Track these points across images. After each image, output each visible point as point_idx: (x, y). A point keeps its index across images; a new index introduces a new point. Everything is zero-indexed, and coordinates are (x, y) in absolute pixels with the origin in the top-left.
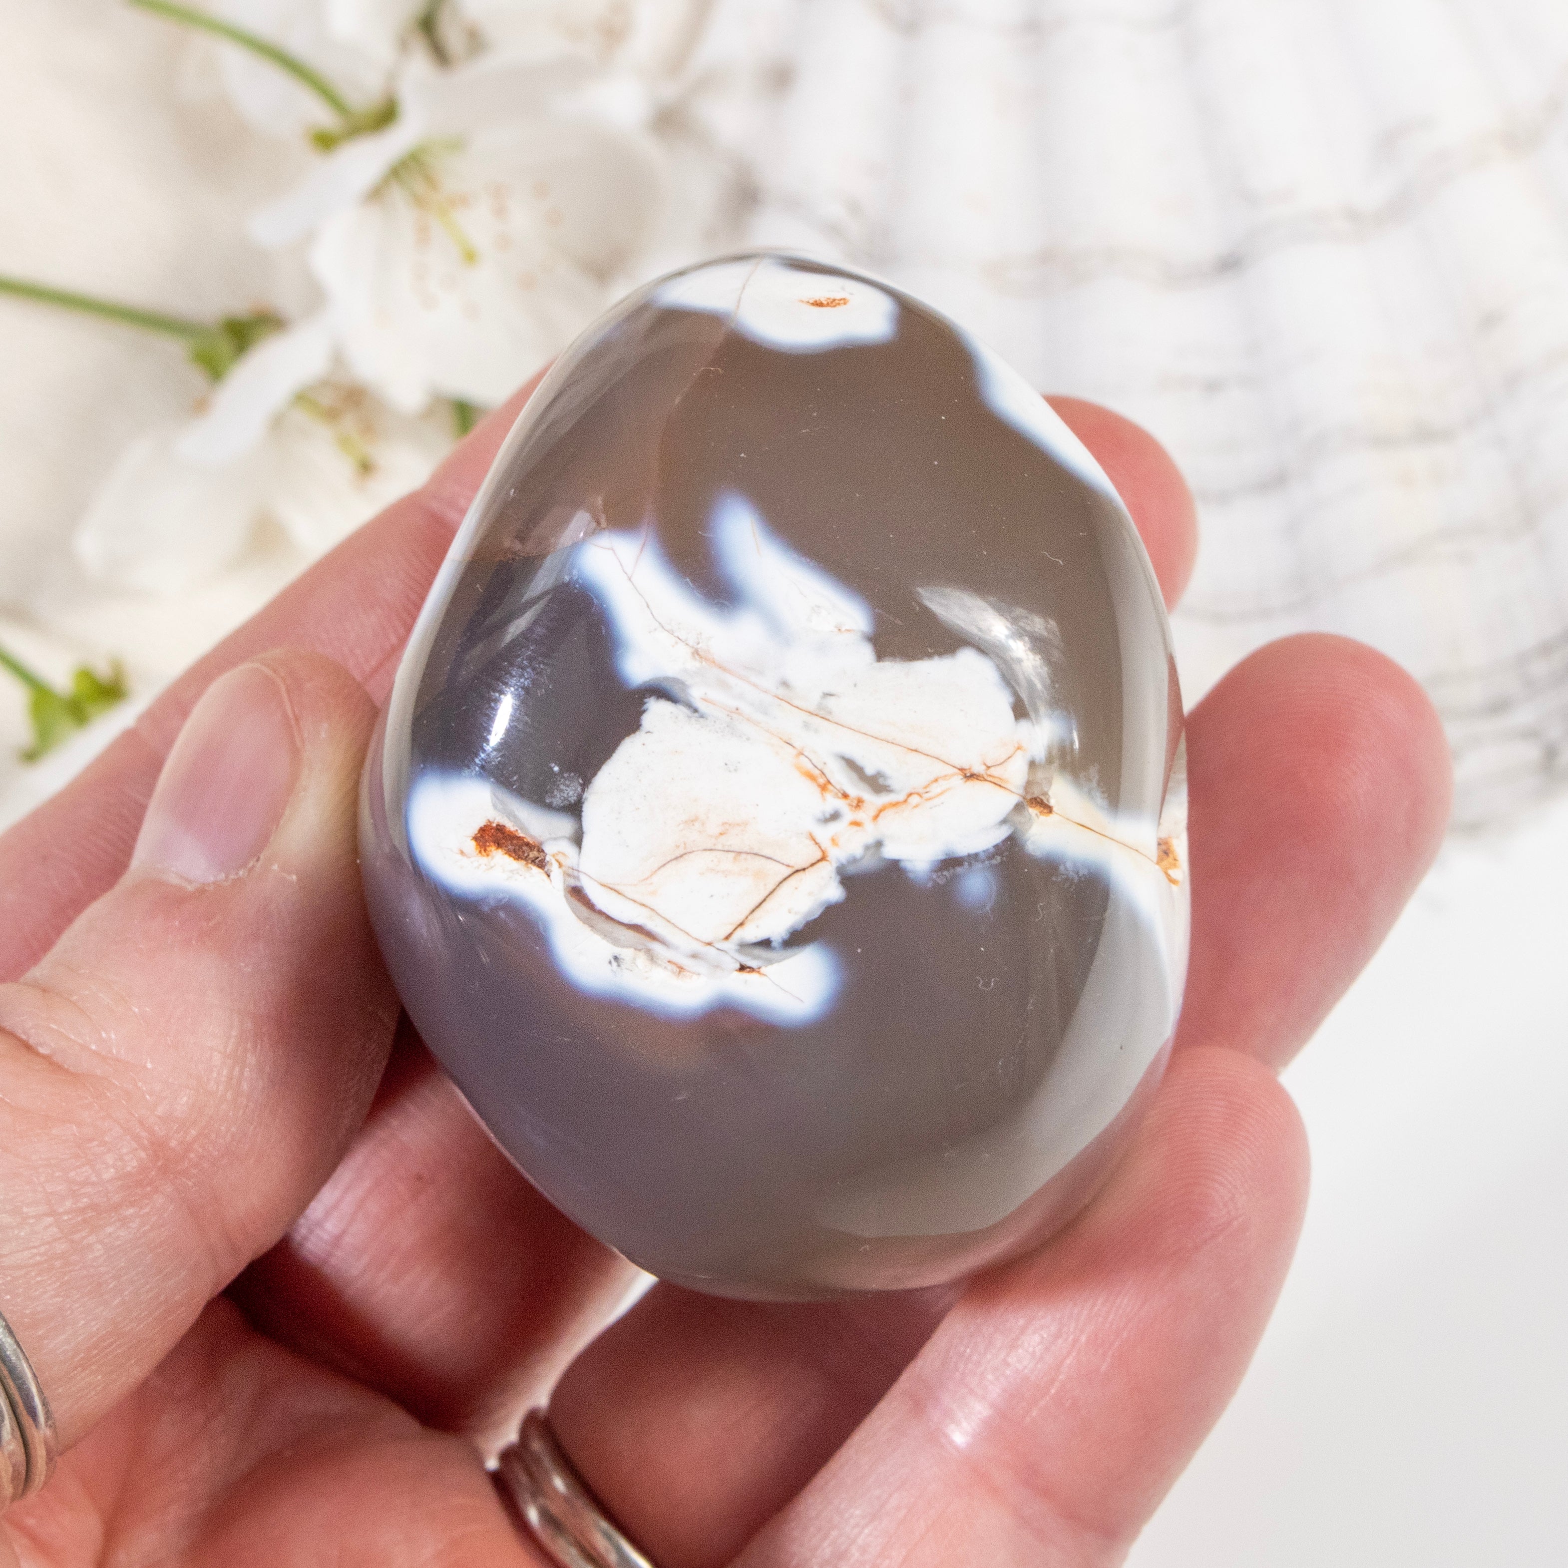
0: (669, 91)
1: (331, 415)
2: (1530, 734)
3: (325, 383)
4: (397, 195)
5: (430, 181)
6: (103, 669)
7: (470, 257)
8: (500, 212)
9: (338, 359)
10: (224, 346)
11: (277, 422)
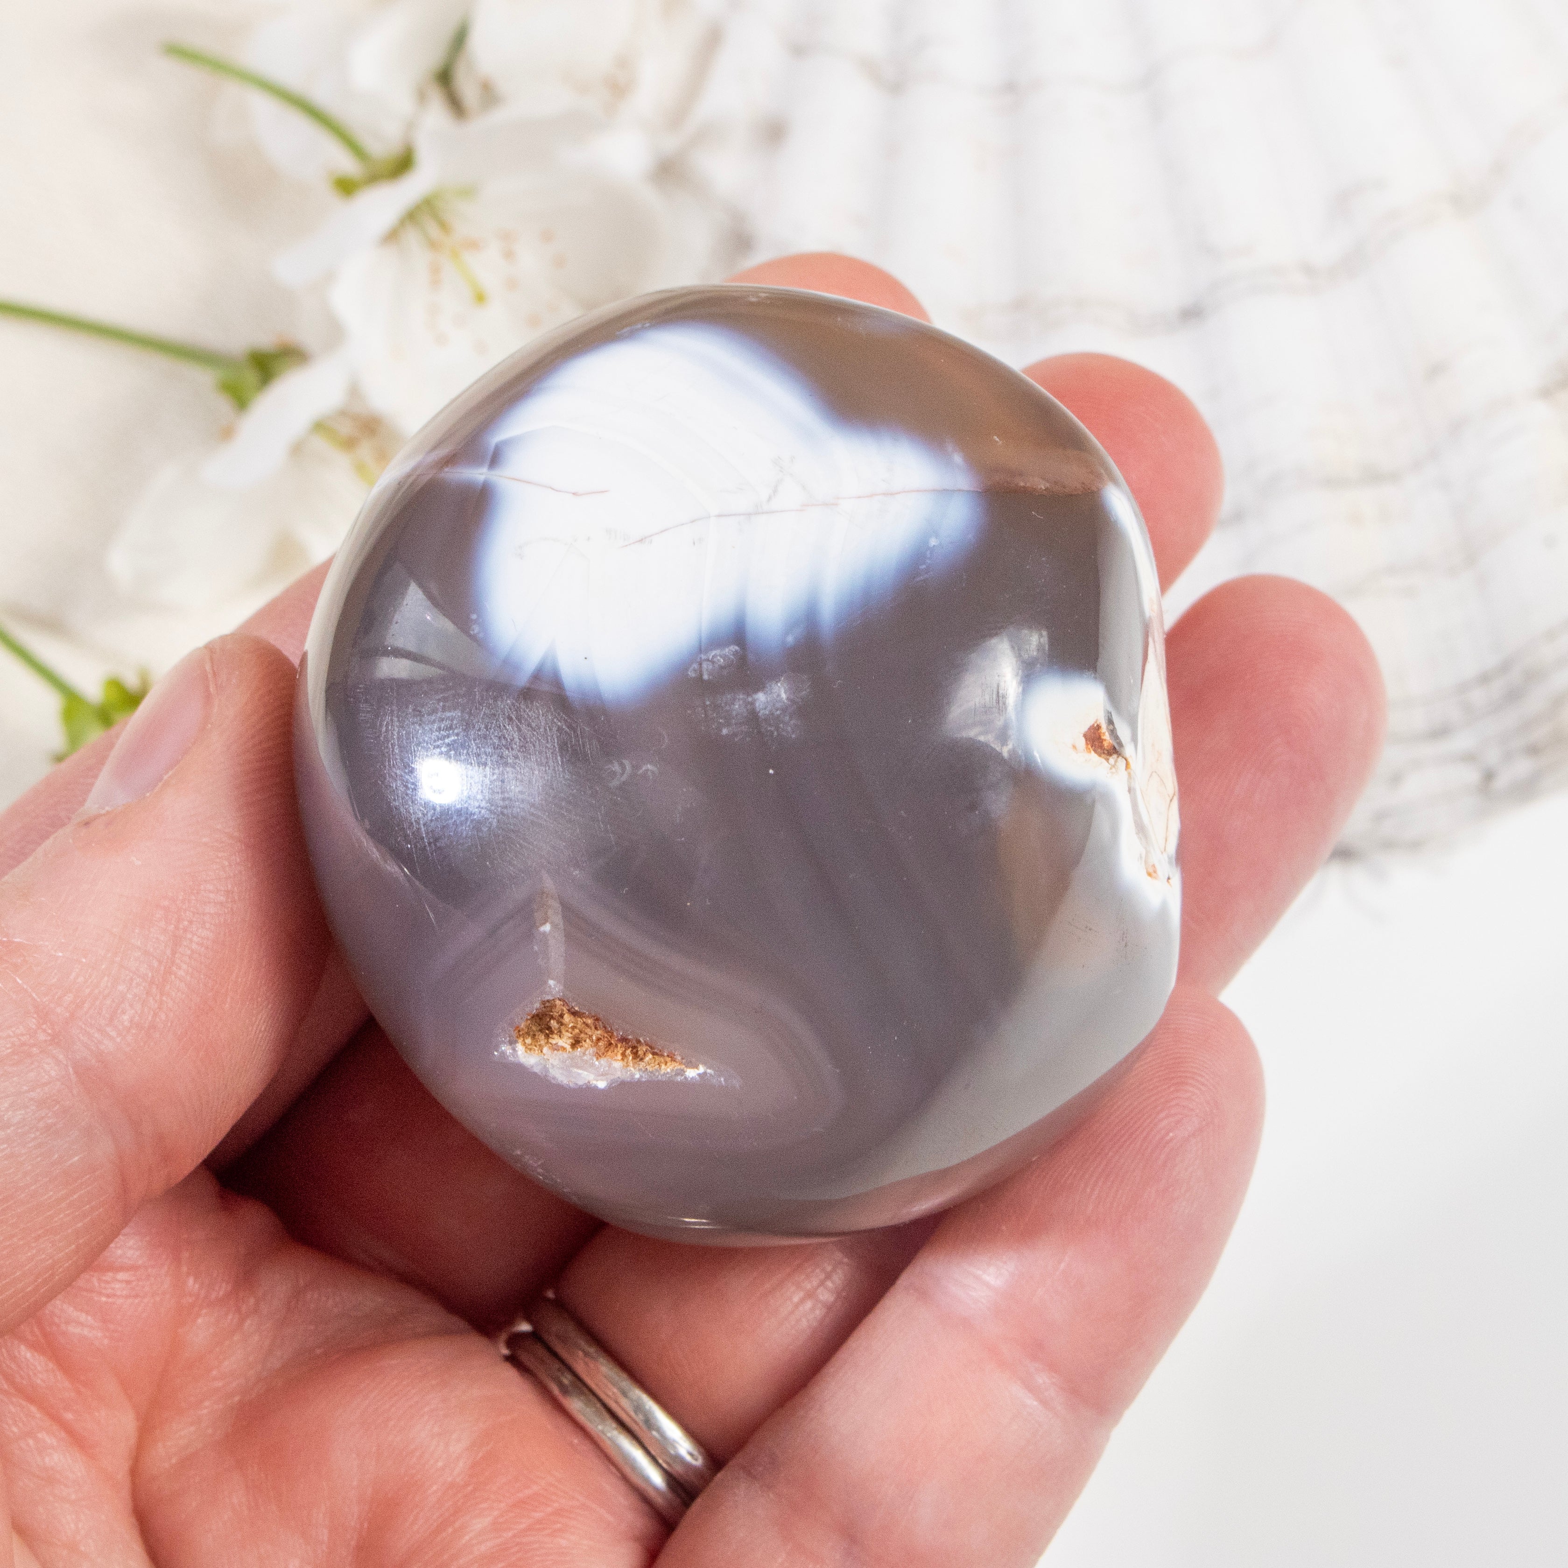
0: (670, 143)
1: (349, 444)
2: (1469, 758)
3: (343, 413)
4: (412, 238)
5: (444, 226)
6: (132, 681)
7: (480, 298)
8: (509, 255)
9: (354, 391)
10: (251, 377)
11: (297, 450)
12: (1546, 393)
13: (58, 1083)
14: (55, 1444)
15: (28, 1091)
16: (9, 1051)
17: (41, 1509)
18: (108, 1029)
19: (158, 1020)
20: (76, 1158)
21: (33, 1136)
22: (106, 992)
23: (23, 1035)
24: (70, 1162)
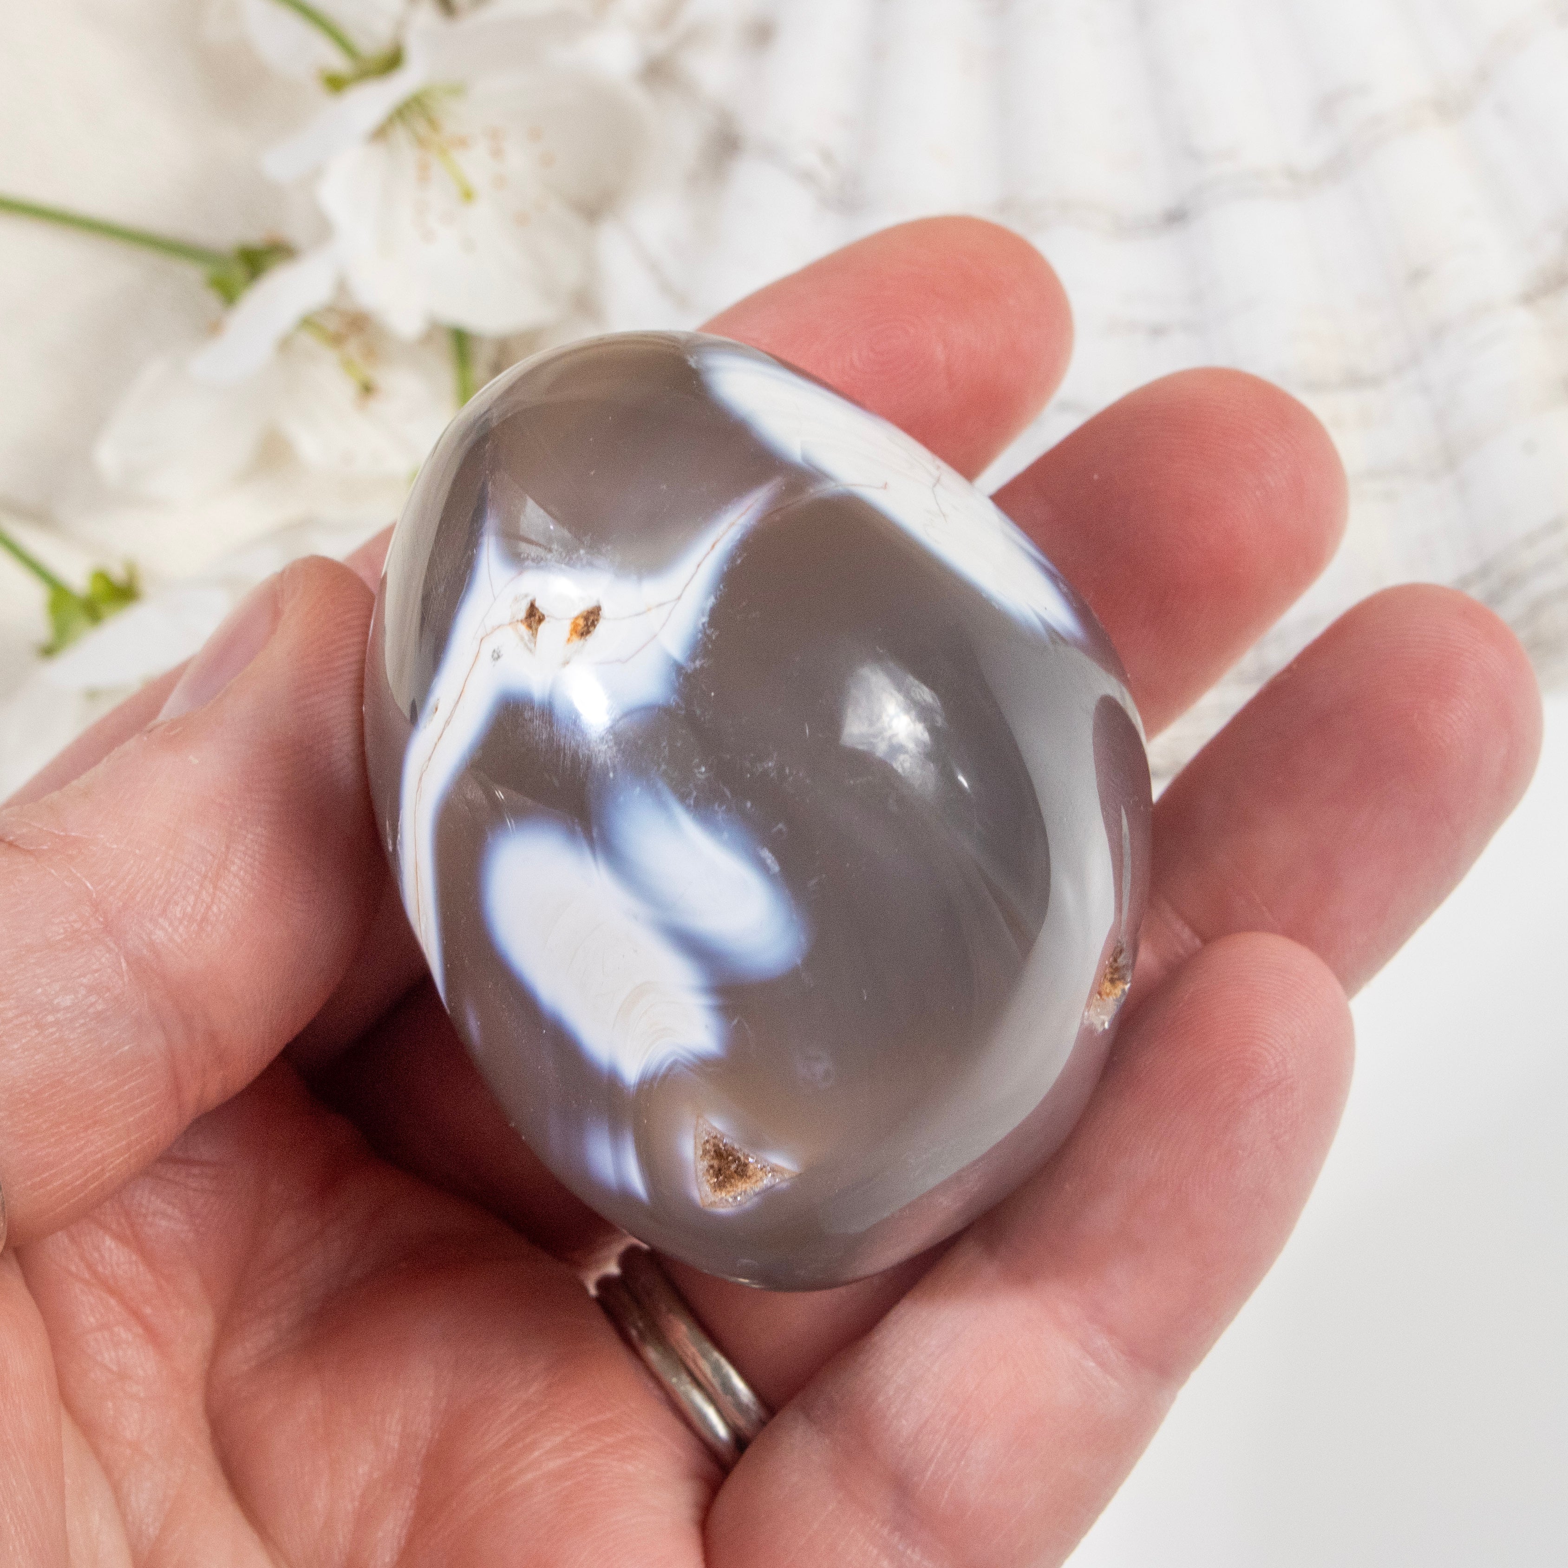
0: (659, 44)
1: (337, 340)
3: (330, 309)
4: (400, 135)
5: (433, 124)
6: (118, 573)
7: (468, 195)
8: (497, 153)
9: (342, 287)
10: (239, 272)
11: (285, 345)
12: (1528, 299)
13: (109, 970)
14: (130, 1339)
15: (79, 976)
16: (62, 936)
17: (110, 1404)
18: (161, 920)
19: (210, 913)
20: (127, 1048)
21: (82, 1021)
22: (160, 883)
23: (75, 921)
24: (119, 1051)
